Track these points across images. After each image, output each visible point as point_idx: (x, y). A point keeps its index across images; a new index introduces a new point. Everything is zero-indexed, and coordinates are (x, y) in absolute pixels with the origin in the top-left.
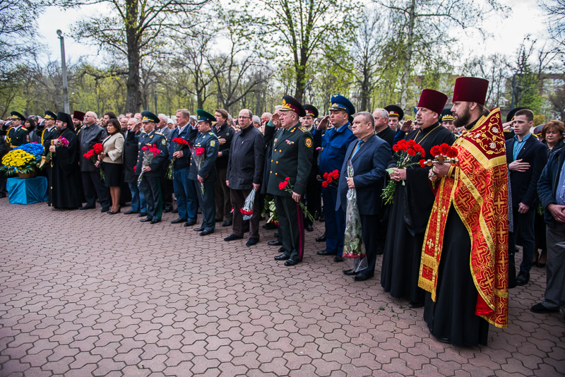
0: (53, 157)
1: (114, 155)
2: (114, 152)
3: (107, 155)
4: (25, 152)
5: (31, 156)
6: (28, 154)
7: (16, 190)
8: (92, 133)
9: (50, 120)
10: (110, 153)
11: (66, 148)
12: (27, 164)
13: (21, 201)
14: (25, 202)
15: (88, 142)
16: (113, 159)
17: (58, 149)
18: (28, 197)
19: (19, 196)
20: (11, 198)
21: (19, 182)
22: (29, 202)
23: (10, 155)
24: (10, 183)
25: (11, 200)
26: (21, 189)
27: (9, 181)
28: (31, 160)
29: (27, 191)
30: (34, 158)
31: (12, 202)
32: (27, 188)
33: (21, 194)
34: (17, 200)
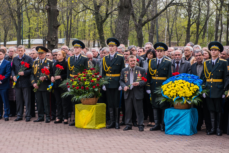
4: (188, 83)
5: (196, 87)
6: (192, 85)
13: (184, 132)
14: (188, 133)
18: (191, 128)
19: (181, 127)
20: (169, 129)
21: (182, 113)
22: (191, 133)
23: (175, 86)
24: (170, 114)
25: (169, 131)
26: (184, 119)
27: (168, 112)
28: (198, 90)
29: (191, 122)
30: (199, 89)
31: (170, 133)
32: (190, 119)
33: (183, 125)
34: (177, 131)
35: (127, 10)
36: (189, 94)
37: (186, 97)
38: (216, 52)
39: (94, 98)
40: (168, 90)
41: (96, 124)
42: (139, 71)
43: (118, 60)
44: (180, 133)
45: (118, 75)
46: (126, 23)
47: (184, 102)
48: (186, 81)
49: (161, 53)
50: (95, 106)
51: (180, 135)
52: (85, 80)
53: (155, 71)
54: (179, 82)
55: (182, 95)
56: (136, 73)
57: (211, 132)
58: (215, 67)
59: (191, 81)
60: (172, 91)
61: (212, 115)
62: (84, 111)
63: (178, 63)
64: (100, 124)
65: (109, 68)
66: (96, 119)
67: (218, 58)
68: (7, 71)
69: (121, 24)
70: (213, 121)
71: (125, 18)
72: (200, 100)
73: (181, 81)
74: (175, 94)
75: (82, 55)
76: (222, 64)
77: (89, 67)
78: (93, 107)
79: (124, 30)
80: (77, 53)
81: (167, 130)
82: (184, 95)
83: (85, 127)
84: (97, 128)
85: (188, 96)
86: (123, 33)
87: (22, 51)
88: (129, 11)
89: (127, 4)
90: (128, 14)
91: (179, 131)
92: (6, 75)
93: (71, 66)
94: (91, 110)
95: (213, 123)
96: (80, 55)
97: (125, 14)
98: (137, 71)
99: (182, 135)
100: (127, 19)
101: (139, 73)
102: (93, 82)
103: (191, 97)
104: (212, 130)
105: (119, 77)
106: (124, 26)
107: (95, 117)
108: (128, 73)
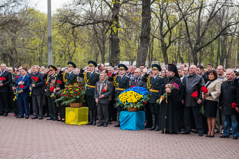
0: (168, 96)
1: (215, 95)
2: (215, 93)
3: (210, 95)
4: (136, 93)
5: (141, 96)
6: (138, 94)
7: (127, 120)
8: (195, 80)
9: (157, 71)
10: (213, 94)
11: (177, 90)
12: (138, 101)
13: (131, 128)
14: (134, 129)
15: (193, 86)
16: (214, 97)
17: (173, 90)
18: (137, 125)
19: (130, 124)
20: (122, 125)
21: (131, 114)
22: (136, 129)
23: (126, 95)
24: (123, 115)
25: (122, 127)
26: (132, 119)
27: (122, 113)
28: (141, 99)
29: (136, 121)
30: (143, 97)
31: (123, 129)
32: (136, 118)
33: (131, 123)
34: (127, 127)
35: (146, 40)
36: (135, 100)
37: (132, 103)
38: (155, 71)
39: (78, 103)
40: (122, 97)
41: (79, 121)
42: (106, 84)
43: (95, 76)
44: (129, 128)
45: (94, 87)
46: (145, 49)
47: (131, 106)
48: (135, 92)
49: (122, 71)
50: (78, 108)
51: (129, 130)
52: (71, 90)
53: (118, 84)
54: (130, 92)
55: (130, 101)
56: (104, 85)
57: (152, 129)
58: (155, 81)
59: (138, 91)
60: (124, 98)
61: (153, 116)
62: (71, 112)
63: (137, 79)
64: (82, 121)
65: (88, 81)
66: (78, 118)
67: (158, 76)
68: (27, 83)
69: (142, 50)
70: (154, 121)
71: (145, 46)
72: (142, 105)
73: (131, 91)
74: (125, 101)
75: (73, 73)
76: (160, 80)
77: (78, 81)
78: (76, 109)
79: (143, 55)
80: (70, 71)
81: (121, 126)
82: (131, 101)
83: (71, 123)
84: (79, 124)
85: (134, 102)
86: (143, 57)
87: (35, 69)
88: (147, 41)
89: (146, 35)
90: (147, 42)
91: (129, 127)
92: (26, 86)
93: (65, 79)
94: (75, 111)
95: (154, 122)
96: (73, 72)
97: (144, 43)
98: (105, 83)
99: (130, 130)
100: (146, 47)
101: (106, 85)
102: (76, 91)
103: (136, 103)
104: (153, 127)
105: (95, 88)
106: (144, 52)
107: (77, 117)
108: (99, 84)
